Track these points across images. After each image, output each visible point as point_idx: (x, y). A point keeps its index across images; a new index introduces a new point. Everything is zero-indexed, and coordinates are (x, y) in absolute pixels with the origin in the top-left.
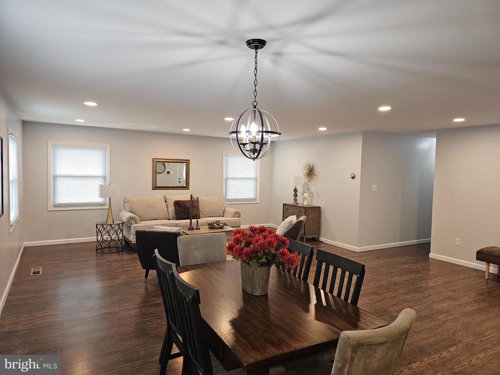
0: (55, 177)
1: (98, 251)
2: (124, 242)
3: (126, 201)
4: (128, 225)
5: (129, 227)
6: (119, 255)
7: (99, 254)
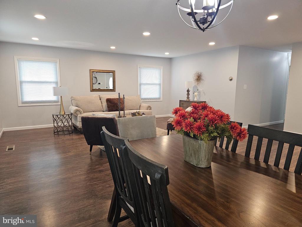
0: (21, 82)
1: (55, 133)
2: (73, 127)
3: (72, 99)
4: (75, 115)
5: (76, 117)
6: (70, 136)
7: (56, 136)
